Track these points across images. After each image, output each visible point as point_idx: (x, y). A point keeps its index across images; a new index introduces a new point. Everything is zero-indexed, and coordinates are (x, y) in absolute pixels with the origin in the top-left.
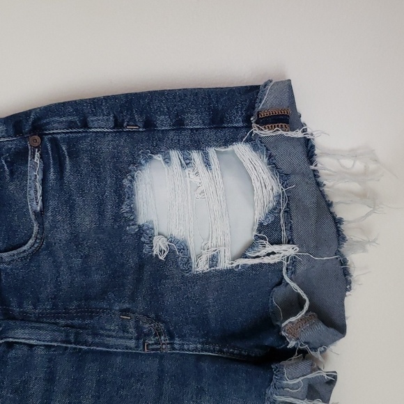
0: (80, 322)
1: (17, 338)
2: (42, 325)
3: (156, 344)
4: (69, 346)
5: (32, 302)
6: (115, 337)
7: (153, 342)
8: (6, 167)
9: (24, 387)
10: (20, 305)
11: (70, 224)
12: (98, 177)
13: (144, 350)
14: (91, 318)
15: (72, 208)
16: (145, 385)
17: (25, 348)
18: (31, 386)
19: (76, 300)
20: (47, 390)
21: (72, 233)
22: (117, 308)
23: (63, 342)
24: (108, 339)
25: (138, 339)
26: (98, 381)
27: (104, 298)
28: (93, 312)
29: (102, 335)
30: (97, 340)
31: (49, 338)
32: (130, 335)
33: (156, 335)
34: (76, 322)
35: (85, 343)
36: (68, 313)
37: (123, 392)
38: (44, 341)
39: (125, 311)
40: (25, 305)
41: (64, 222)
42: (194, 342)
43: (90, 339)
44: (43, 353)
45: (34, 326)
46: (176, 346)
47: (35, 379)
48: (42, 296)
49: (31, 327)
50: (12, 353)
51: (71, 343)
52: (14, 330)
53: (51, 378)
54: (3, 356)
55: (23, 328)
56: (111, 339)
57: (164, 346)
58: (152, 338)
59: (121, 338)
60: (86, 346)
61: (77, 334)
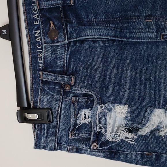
0: (121, 26)
1: (87, 36)
2: (101, 27)
4: (117, 39)
5: (94, 15)
6: (143, 32)
9: (91, 66)
10: (87, 17)
13: (161, 39)
14: (128, 23)
16: (161, 60)
17: (91, 43)
18: (95, 65)
19: (119, 12)
20: (104, 66)
22: (144, 15)
23: (113, 37)
24: (139, 34)
25: (157, 32)
26: (133, 60)
27: (136, 10)
28: (129, 19)
29: (135, 32)
30: (132, 36)
31: (105, 34)
32: (152, 30)
34: (120, 25)
35: (126, 37)
36: (114, 21)
37: (148, 65)
38: (103, 36)
39: (148, 17)
40: (90, 17)
43: (128, 35)
44: (101, 45)
45: (97, 28)
47: (97, 61)
48: (99, 11)
49: (95, 29)
50: (84, 46)
51: (118, 38)
52: (85, 31)
53: (106, 60)
54: (79, 49)
55: (90, 29)
56: (141, 34)
59: (147, 32)
60: (126, 39)
61: (121, 32)
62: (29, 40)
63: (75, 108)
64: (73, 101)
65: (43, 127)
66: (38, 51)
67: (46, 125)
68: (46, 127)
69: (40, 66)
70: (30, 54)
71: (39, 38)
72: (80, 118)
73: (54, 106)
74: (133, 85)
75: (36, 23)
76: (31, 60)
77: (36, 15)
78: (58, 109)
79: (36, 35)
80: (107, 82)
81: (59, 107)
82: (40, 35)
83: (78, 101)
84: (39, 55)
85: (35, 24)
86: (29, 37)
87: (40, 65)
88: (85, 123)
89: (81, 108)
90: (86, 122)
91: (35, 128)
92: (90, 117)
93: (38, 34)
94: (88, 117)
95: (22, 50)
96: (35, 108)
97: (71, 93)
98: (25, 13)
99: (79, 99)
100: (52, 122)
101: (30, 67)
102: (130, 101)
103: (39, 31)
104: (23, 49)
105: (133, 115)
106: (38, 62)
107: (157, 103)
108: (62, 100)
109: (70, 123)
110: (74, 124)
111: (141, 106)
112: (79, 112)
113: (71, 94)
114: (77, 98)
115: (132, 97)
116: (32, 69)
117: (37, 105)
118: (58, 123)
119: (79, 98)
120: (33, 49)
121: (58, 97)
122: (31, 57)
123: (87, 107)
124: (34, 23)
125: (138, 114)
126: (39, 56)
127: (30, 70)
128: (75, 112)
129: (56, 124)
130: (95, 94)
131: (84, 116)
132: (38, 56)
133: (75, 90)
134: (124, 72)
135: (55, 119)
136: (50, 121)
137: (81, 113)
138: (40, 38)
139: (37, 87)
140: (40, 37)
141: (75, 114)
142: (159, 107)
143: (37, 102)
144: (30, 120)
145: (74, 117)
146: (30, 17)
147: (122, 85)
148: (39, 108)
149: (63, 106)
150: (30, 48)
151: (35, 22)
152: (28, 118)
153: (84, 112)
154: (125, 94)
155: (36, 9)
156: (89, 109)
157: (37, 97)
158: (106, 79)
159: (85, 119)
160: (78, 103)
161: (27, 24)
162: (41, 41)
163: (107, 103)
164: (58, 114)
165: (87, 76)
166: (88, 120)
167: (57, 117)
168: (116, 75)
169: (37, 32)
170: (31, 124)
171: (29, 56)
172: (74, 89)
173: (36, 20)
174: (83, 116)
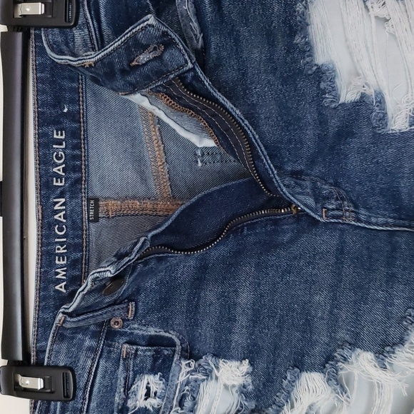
3: (337, 209)
7: (334, 207)
8: (151, 7)
11: (236, 59)
12: (262, 4)
13: (322, 217)
15: (237, 41)
16: (319, 269)
20: (197, 279)
21: (239, 69)
33: (337, 199)
37: (290, 278)
41: (229, 58)
42: (384, 216)
46: (362, 217)
57: (347, 214)
58: (333, 202)
62: (40, 217)
63: (127, 369)
64: (125, 353)
65: (52, 407)
66: (57, 240)
67: (59, 403)
68: (58, 409)
69: (58, 273)
70: (40, 245)
71: (62, 214)
72: (135, 395)
73: (81, 362)
74: (255, 319)
75: (59, 184)
76: (41, 260)
77: (61, 167)
78: (91, 369)
79: (57, 207)
80: (199, 313)
81: (92, 366)
82: (64, 207)
83: (136, 354)
84: (59, 249)
85: (57, 184)
86: (40, 211)
87: (58, 270)
88: (146, 408)
89: (139, 372)
90: (149, 407)
91: (35, 408)
92: (158, 394)
93: (61, 206)
94: (155, 393)
95: (24, 237)
96: (40, 363)
97: (123, 334)
98: (38, 162)
99: (137, 350)
100: (73, 399)
101: (37, 272)
102: (251, 352)
103: (63, 200)
104: (27, 234)
105: (258, 382)
106: (56, 264)
107: (307, 360)
108: (102, 349)
109: (112, 403)
110: (120, 407)
111: (274, 363)
112: (134, 380)
113: (122, 336)
114: (135, 347)
115: (255, 345)
116: (40, 277)
117: (44, 358)
118: (87, 402)
119: (139, 347)
120: (47, 237)
121: (94, 343)
122: (40, 253)
123: (153, 371)
124: (55, 184)
125: (268, 381)
126: (59, 252)
127: (37, 280)
128: (125, 379)
129: (82, 403)
130: (178, 338)
131: (145, 391)
132: (57, 251)
133: (135, 329)
134: (236, 291)
135: (80, 394)
136: (67, 396)
137: (139, 383)
138: (64, 215)
139: (47, 318)
140: (64, 212)
141: (125, 384)
142: (312, 368)
143: (45, 351)
144: (26, 390)
145: (122, 390)
146: (47, 171)
147: (232, 320)
148: (48, 366)
149: (102, 362)
150: (40, 233)
151: (57, 182)
152: (23, 386)
153: (146, 382)
154: (238, 338)
155: (61, 155)
156: (158, 376)
157: (47, 340)
158: (197, 307)
159: (146, 399)
160: (135, 358)
161: (38, 183)
162: (65, 221)
163: (204, 357)
164: (88, 381)
165: (161, 299)
166: (153, 402)
167: (85, 388)
168: (218, 299)
169: (58, 202)
170: (29, 400)
171: (38, 251)
172: (132, 326)
173: (58, 177)
174: (143, 392)
